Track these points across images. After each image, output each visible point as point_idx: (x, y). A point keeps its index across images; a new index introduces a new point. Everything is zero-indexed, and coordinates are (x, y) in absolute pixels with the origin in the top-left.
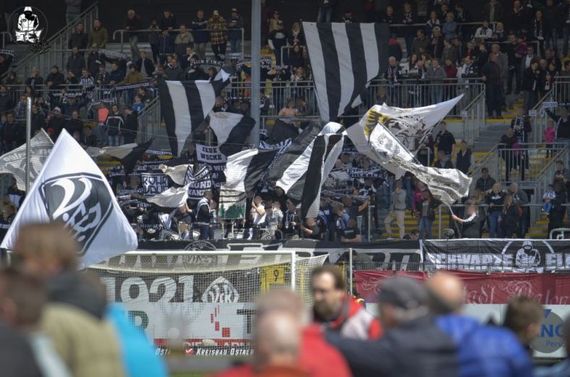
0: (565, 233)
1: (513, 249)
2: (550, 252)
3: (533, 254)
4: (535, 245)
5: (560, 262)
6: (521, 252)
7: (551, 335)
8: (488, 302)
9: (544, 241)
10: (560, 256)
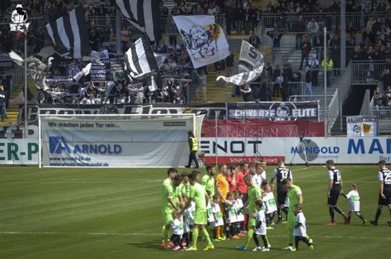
0: (297, 98)
1: (275, 107)
2: (294, 108)
3: (285, 109)
4: (287, 105)
5: (299, 114)
6: (279, 108)
7: (311, 152)
8: (275, 136)
9: (291, 103)
10: (299, 110)
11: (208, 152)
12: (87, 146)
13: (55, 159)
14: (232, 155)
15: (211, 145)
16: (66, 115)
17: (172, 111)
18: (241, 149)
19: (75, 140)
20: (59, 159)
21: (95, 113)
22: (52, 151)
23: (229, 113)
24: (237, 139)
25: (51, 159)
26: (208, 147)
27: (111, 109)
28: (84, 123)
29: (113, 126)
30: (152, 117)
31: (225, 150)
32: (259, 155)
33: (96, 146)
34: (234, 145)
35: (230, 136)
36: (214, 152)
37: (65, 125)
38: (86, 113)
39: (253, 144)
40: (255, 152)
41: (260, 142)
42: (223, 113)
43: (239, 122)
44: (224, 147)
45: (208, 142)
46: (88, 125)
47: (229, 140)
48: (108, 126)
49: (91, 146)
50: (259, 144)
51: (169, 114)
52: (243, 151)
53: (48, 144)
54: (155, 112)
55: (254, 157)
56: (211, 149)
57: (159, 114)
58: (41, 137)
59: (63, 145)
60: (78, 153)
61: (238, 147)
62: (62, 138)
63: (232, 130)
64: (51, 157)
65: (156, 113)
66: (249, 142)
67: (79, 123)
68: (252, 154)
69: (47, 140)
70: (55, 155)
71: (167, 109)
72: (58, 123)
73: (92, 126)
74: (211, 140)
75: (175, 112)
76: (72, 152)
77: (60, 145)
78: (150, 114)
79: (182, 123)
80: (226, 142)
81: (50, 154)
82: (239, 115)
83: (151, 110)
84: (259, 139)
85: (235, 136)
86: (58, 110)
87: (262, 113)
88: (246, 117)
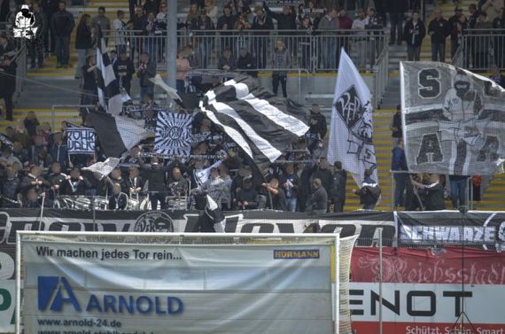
1: (497, 221)
8: (499, 282)
11: (361, 312)
12: (113, 298)
13: (49, 323)
14: (411, 319)
15: (366, 298)
16: (65, 232)
17: (284, 228)
18: (428, 309)
19: (89, 286)
20: (57, 323)
21: (126, 228)
22: (42, 307)
23: (400, 232)
24: (419, 287)
25: (41, 322)
26: (360, 302)
27: (159, 220)
28: (111, 250)
29: (169, 256)
30: (243, 240)
31: (396, 309)
32: (466, 321)
33: (131, 298)
34: (415, 299)
35: (405, 280)
36: (373, 312)
37: (71, 254)
38: (107, 228)
39: (453, 299)
40: (458, 314)
41: (469, 294)
42: (388, 232)
43: (425, 251)
44: (393, 303)
45: (361, 292)
46: (118, 255)
47: (405, 288)
48: (160, 256)
49: (122, 298)
50: (467, 299)
51: (276, 233)
52: (432, 312)
53: (35, 293)
54: (248, 228)
55: (456, 325)
56: (366, 306)
57: (255, 232)
58: (22, 278)
59: (66, 295)
60: (96, 311)
61: (422, 304)
62: (64, 280)
63: (410, 268)
64: (41, 318)
65: (250, 231)
66: (446, 294)
67: (99, 250)
68: (452, 319)
69: (34, 282)
70: (49, 315)
71: (273, 222)
72: (56, 251)
73: (127, 255)
74: (368, 287)
75: (289, 228)
76: (84, 309)
77: (59, 294)
78: (238, 233)
79: (313, 253)
80: (397, 293)
81: (39, 313)
82: (420, 238)
83: (239, 226)
84: (468, 288)
85: (416, 280)
86: (48, 221)
87: (469, 233)
88: (435, 241)
